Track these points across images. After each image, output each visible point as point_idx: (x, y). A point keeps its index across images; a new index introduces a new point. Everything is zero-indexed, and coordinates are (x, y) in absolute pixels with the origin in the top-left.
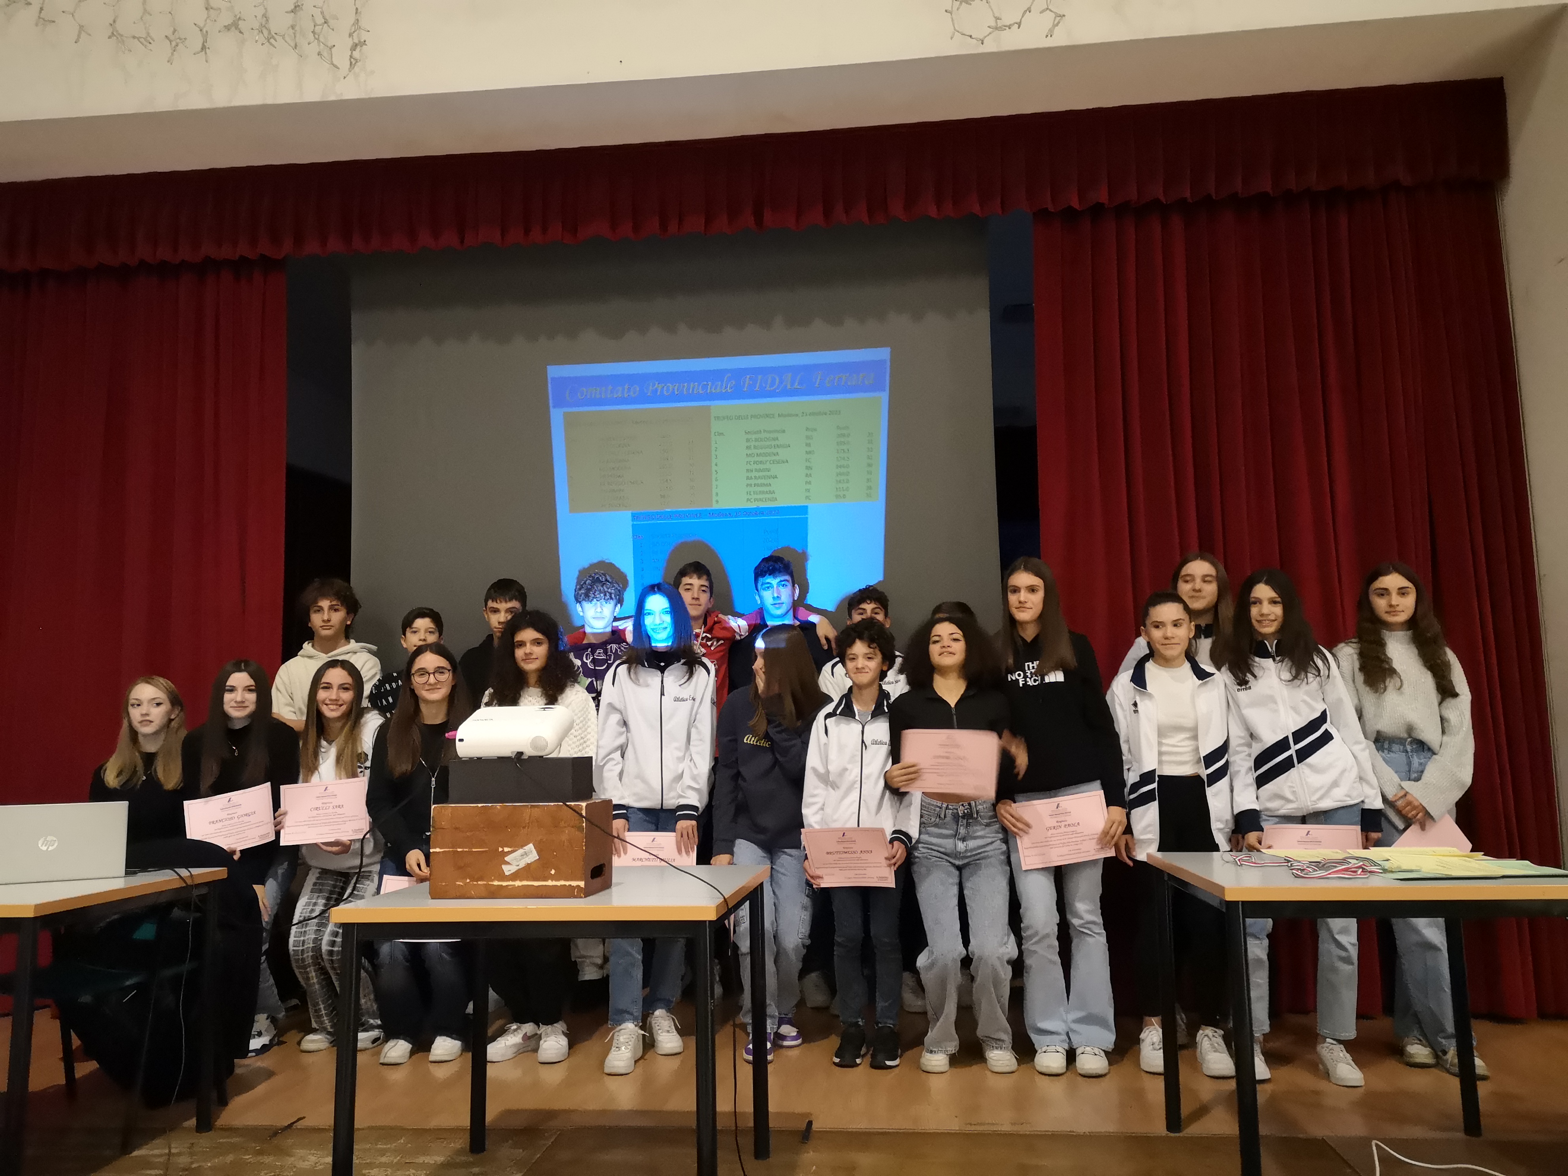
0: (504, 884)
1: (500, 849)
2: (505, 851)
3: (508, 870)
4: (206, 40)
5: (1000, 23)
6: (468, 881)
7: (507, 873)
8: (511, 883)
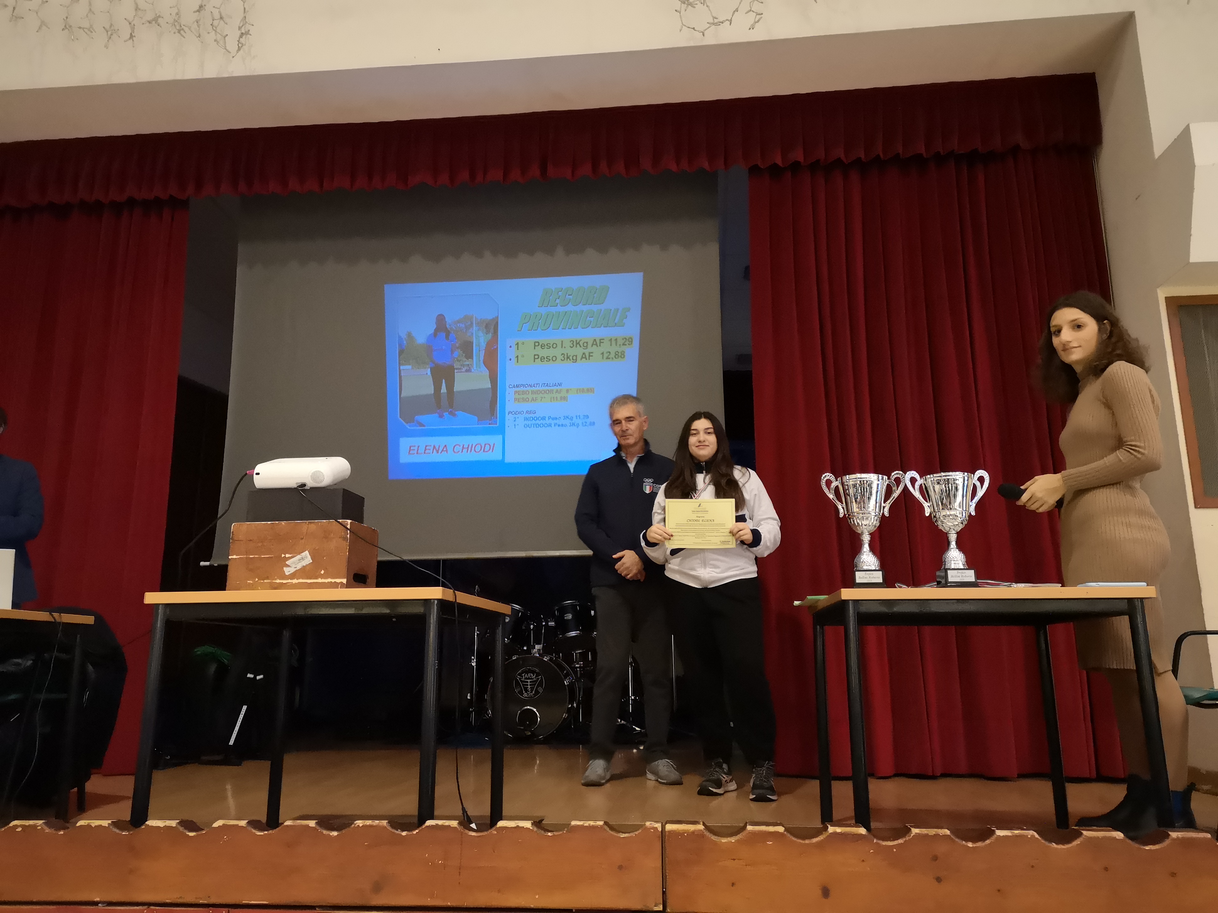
0: (284, 582)
1: (283, 556)
2: (287, 557)
3: (288, 571)
4: (134, 31)
5: (716, 21)
6: (257, 580)
7: (287, 574)
8: (289, 581)
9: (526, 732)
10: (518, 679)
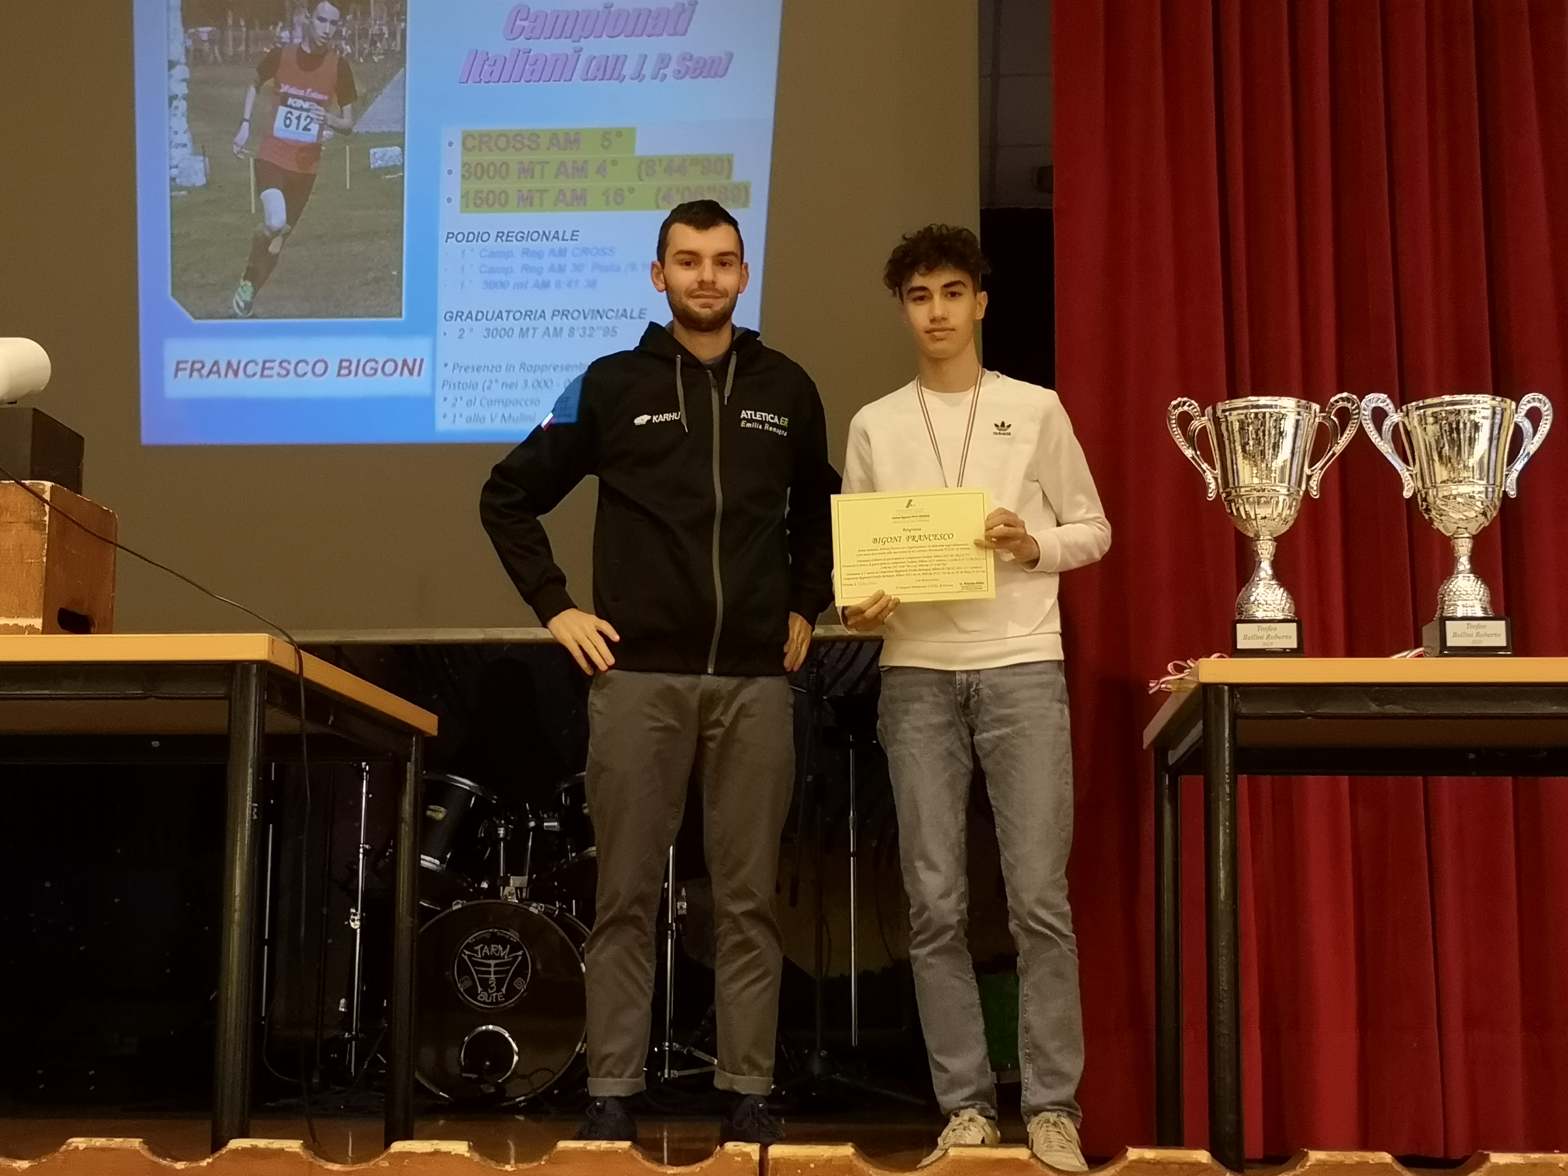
9: (482, 1087)
10: (466, 957)
